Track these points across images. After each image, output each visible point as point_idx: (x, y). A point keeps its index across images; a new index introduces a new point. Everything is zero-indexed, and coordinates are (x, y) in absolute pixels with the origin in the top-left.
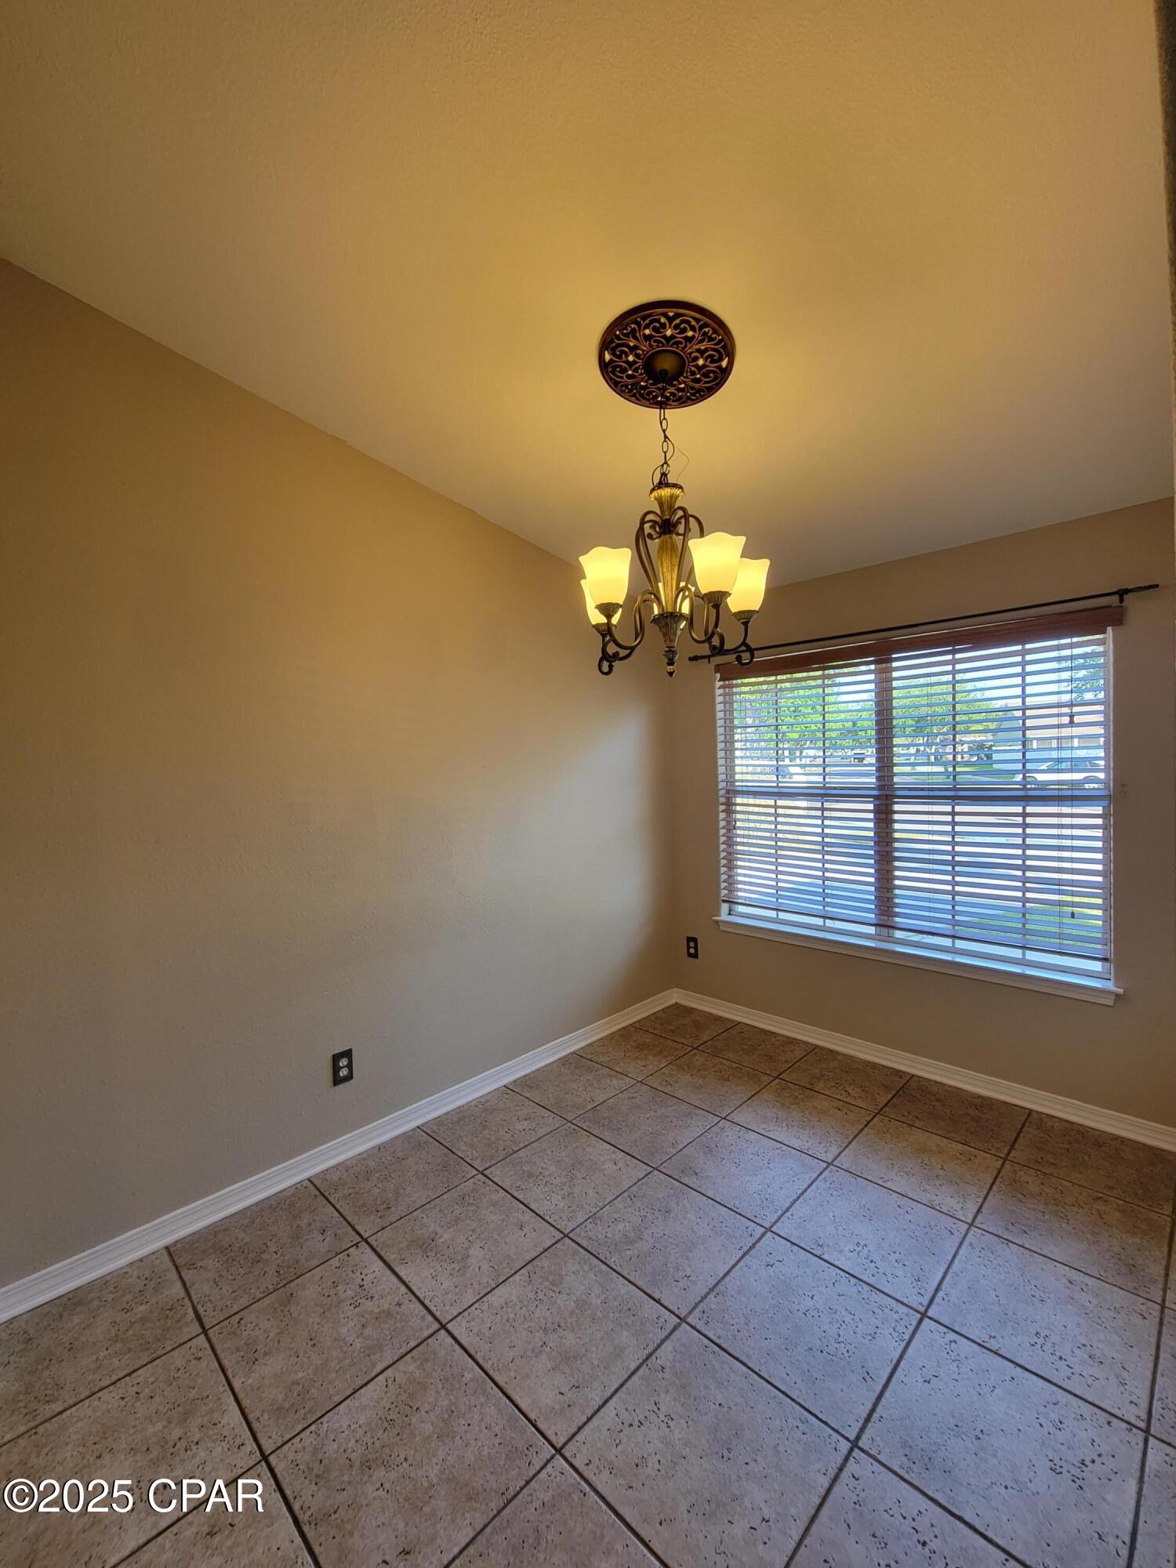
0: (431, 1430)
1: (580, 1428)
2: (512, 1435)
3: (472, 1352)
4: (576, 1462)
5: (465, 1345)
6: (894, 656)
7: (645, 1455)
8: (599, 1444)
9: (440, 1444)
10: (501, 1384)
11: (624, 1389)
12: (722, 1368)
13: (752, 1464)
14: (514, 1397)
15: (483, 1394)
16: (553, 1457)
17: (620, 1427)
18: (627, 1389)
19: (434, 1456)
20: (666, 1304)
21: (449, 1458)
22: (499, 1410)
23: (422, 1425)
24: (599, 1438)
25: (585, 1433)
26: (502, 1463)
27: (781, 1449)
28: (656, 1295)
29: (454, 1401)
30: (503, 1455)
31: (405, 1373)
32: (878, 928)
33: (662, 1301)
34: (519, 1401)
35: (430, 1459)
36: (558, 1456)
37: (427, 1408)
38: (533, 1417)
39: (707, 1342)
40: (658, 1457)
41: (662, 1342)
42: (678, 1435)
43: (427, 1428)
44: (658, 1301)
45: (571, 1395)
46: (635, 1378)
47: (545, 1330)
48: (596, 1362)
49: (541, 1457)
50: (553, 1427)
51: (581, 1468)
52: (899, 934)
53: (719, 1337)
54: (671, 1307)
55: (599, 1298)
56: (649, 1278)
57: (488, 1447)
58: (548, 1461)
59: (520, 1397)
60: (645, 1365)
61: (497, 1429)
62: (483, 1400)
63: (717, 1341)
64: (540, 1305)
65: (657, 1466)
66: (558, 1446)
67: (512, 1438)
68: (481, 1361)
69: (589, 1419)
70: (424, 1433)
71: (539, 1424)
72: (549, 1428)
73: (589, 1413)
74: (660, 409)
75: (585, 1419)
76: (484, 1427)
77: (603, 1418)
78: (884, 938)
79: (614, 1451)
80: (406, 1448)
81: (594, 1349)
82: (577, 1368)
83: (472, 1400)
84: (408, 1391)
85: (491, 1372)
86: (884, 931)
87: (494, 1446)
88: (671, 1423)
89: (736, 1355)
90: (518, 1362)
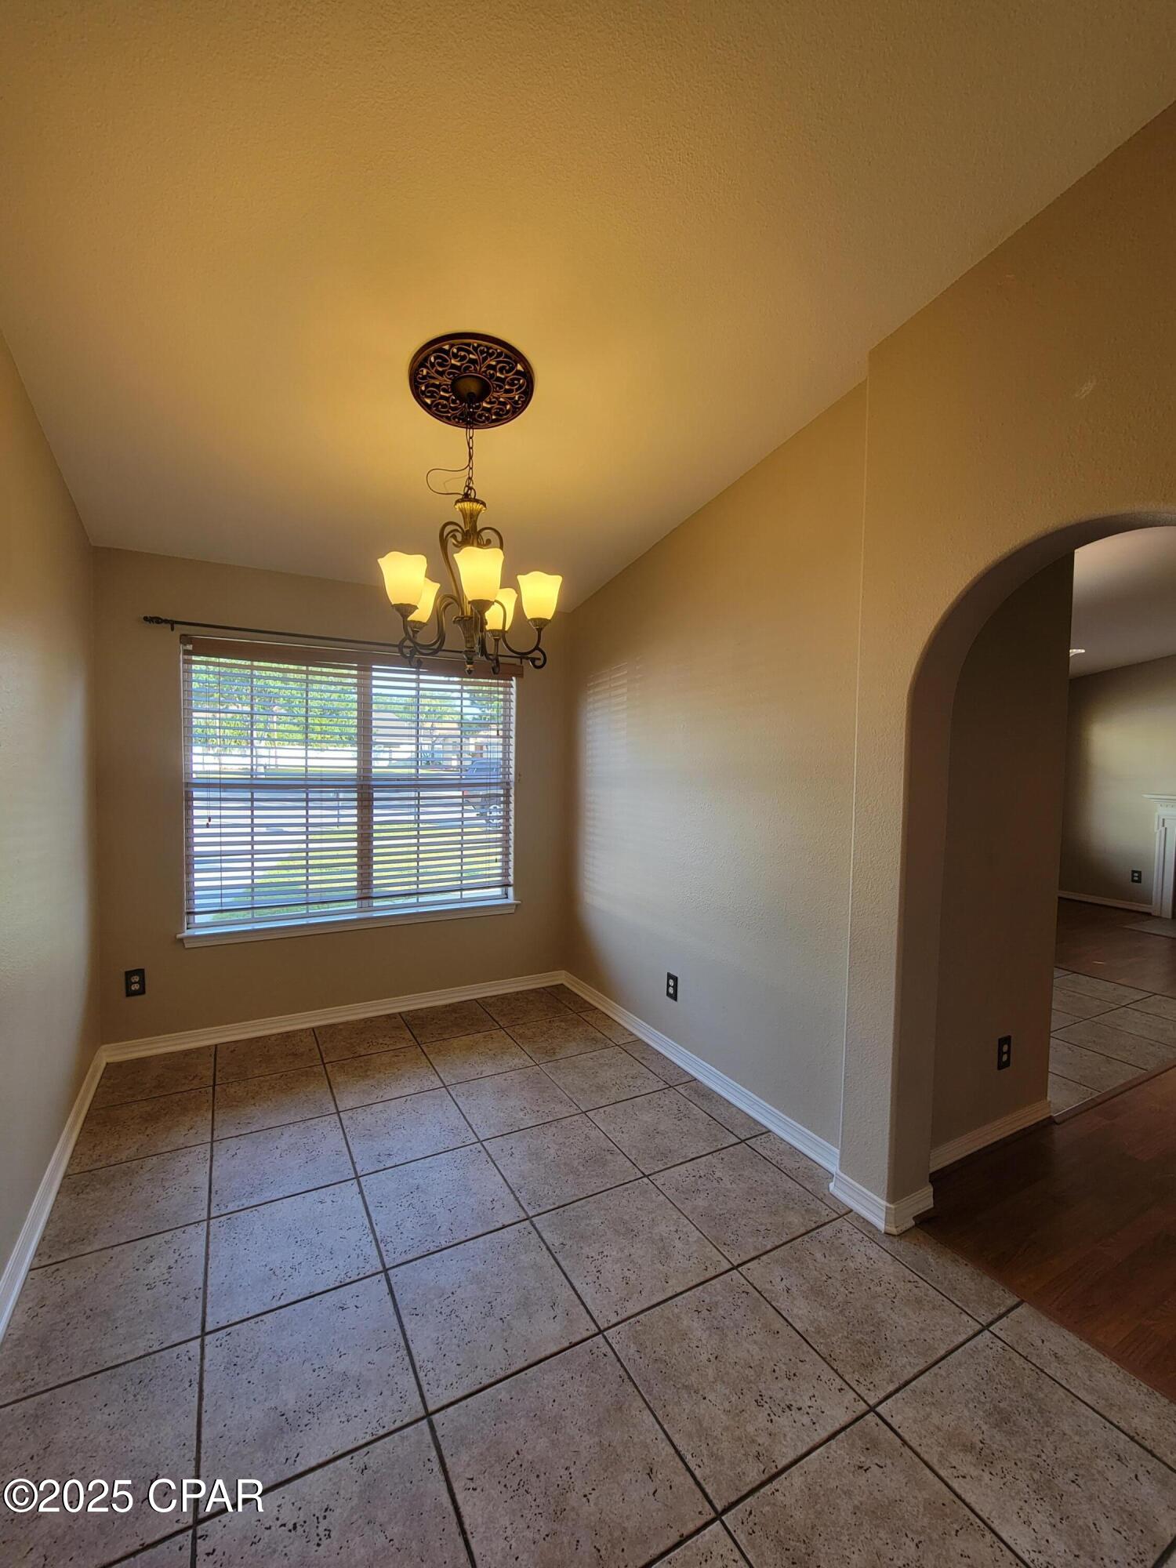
0: (547, 1440)
1: (588, 1312)
2: (577, 1364)
3: (479, 1387)
4: (614, 1320)
5: (466, 1392)
6: (374, 667)
7: (622, 1276)
8: (605, 1302)
9: (563, 1431)
10: (525, 1364)
11: (568, 1274)
12: (577, 1212)
13: (644, 1223)
14: (543, 1355)
15: (529, 1383)
16: (605, 1337)
17: (597, 1284)
18: (570, 1271)
19: (574, 1438)
20: (510, 1222)
21: (579, 1424)
22: (550, 1371)
23: (538, 1449)
24: (601, 1301)
25: (594, 1309)
26: (598, 1377)
27: (639, 1206)
28: (499, 1225)
29: (525, 1413)
30: (592, 1374)
31: (469, 1465)
32: (360, 902)
33: (506, 1223)
34: (548, 1353)
35: (575, 1443)
36: (605, 1333)
37: (521, 1441)
38: (567, 1344)
39: (553, 1212)
40: (625, 1269)
41: (541, 1237)
42: (615, 1253)
43: (543, 1443)
44: (504, 1227)
45: (559, 1311)
46: (563, 1263)
47: (488, 1315)
48: (538, 1285)
49: (601, 1346)
50: (581, 1330)
51: (619, 1319)
52: (376, 903)
53: (554, 1204)
54: (515, 1221)
55: (477, 1264)
56: (479, 1224)
57: (580, 1386)
58: (607, 1341)
59: (545, 1350)
60: (556, 1255)
61: (568, 1376)
62: (534, 1384)
63: (556, 1206)
64: (457, 1314)
65: (632, 1272)
66: (597, 1331)
67: (579, 1365)
68: (492, 1380)
69: (583, 1304)
70: (547, 1447)
71: (574, 1341)
72: (581, 1334)
73: (578, 1302)
74: (467, 428)
75: (582, 1307)
76: (561, 1388)
77: (586, 1294)
78: (366, 909)
79: (613, 1294)
80: (556, 1467)
81: (525, 1282)
82: (538, 1299)
83: (531, 1394)
84: (493, 1462)
85: (509, 1372)
86: (365, 902)
87: (581, 1381)
88: (605, 1254)
89: (571, 1201)
90: (508, 1346)
